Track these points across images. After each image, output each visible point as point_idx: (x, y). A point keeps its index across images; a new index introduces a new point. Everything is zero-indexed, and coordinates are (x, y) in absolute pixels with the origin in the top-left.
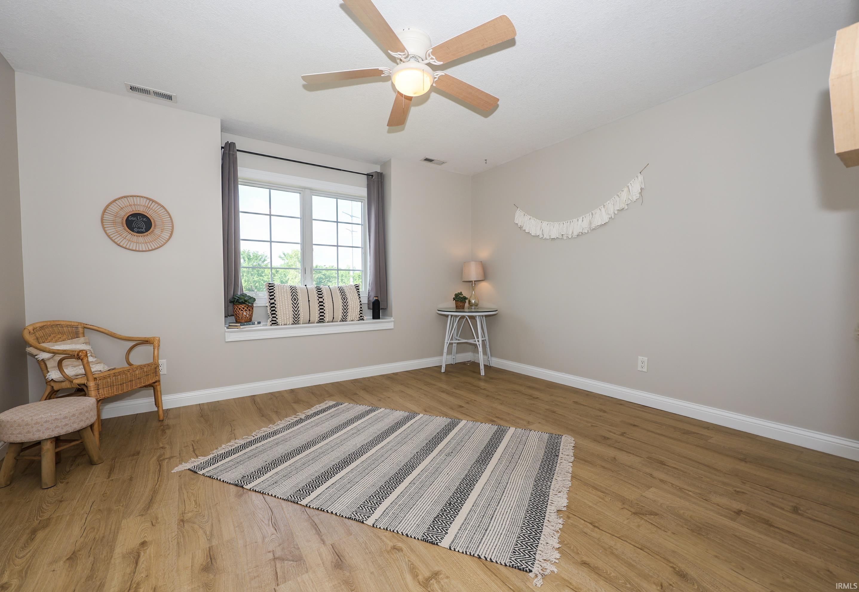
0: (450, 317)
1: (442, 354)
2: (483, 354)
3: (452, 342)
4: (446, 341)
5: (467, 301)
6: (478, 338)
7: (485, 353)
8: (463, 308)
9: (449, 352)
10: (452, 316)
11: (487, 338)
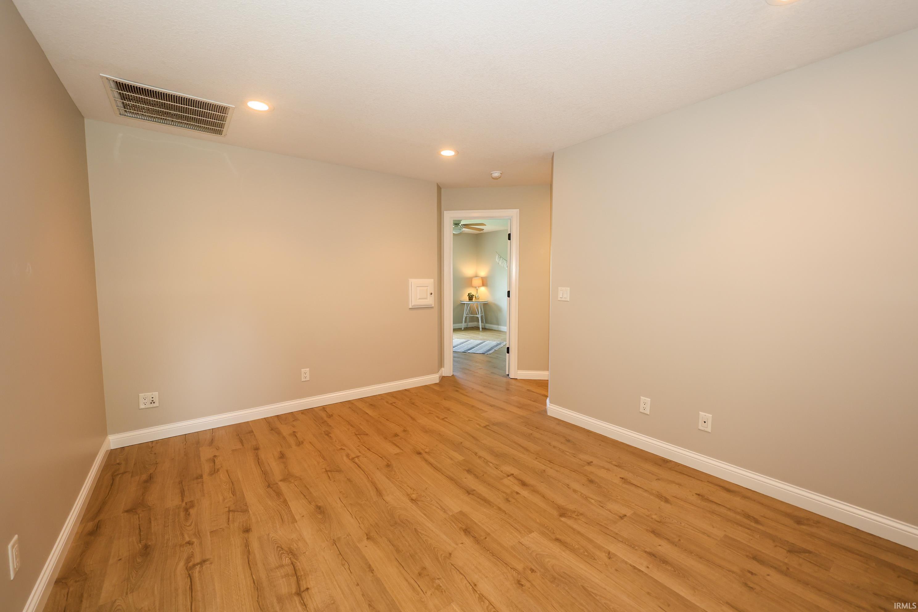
0: (466, 304)
1: (462, 323)
2: (481, 322)
3: (467, 316)
4: (464, 316)
5: (474, 297)
6: (479, 314)
7: (482, 322)
8: (472, 300)
9: (465, 322)
10: (467, 303)
11: (483, 314)
